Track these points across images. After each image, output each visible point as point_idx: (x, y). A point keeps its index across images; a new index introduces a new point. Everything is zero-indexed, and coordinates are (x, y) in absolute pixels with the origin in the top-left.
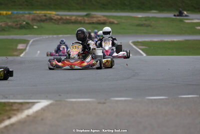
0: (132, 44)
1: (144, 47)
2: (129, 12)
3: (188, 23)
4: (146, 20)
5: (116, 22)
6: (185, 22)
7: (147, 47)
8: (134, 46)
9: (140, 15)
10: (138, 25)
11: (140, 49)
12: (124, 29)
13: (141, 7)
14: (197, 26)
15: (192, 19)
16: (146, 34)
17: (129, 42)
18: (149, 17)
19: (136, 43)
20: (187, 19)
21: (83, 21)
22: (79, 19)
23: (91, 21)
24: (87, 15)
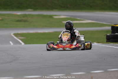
0: (13, 36)
1: (23, 38)
2: (10, 10)
3: (56, 19)
4: (24, 17)
5: (0, 18)
6: (54, 18)
7: (25, 38)
8: (15, 37)
9: (19, 13)
10: (18, 21)
11: (20, 39)
12: (7, 24)
13: (20, 7)
14: (64, 21)
15: (60, 16)
16: (24, 27)
17: (11, 34)
18: (26, 15)
19: (16, 35)
20: (55, 15)
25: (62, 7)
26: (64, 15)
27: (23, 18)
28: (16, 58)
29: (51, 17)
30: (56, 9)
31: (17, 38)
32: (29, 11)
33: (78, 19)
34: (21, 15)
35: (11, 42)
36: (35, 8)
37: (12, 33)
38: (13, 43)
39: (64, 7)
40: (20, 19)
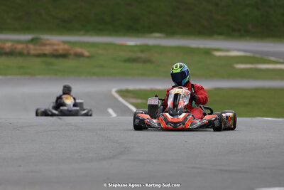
0: (116, 95)
1: (139, 101)
2: (110, 34)
3: (220, 57)
4: (142, 51)
5: (86, 54)
6: (213, 55)
7: (144, 101)
8: (121, 99)
9: (131, 42)
10: (129, 60)
11: (133, 104)
12: (102, 66)
13: (133, 26)
14: (238, 63)
15: (228, 50)
16: (143, 76)
17: (111, 91)
18: (147, 46)
19: (123, 93)
20: (218, 50)
21: (25, 52)
22: (19, 47)
23: (40, 52)
24: (32, 41)
25: (234, 30)
27: (140, 55)
28: (125, 148)
29: (207, 52)
30: (220, 34)
31: (127, 100)
32: (156, 38)
33: (272, 59)
34: (135, 46)
35: (110, 111)
36: (170, 31)
37: (113, 88)
38: (115, 112)
39: (239, 31)
40: (133, 55)
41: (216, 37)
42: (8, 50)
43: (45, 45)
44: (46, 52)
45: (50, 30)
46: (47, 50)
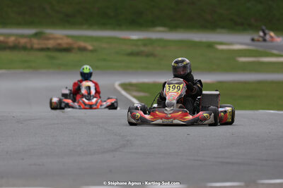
0: (119, 89)
1: (141, 94)
2: (114, 29)
3: (222, 51)
4: (145, 45)
5: (90, 47)
6: (217, 49)
7: (147, 94)
8: (124, 93)
9: (135, 36)
10: (132, 54)
11: (136, 97)
12: (105, 60)
13: (136, 22)
14: (240, 56)
15: (231, 44)
16: (147, 69)
17: (114, 85)
18: (150, 40)
19: (126, 87)
20: (221, 43)
21: (29, 46)
22: (23, 41)
23: (44, 46)
24: (36, 35)
25: (236, 24)
26: (241, 44)
27: (143, 49)
28: (128, 141)
29: (210, 46)
30: (223, 27)
31: (130, 94)
32: (159, 31)
33: (275, 52)
34: (139, 40)
36: (173, 25)
37: (116, 82)
39: (242, 24)
40: (135, 49)
41: (219, 30)
42: (11, 44)
43: (48, 39)
44: (50, 46)
45: (54, 24)
46: (51, 44)
